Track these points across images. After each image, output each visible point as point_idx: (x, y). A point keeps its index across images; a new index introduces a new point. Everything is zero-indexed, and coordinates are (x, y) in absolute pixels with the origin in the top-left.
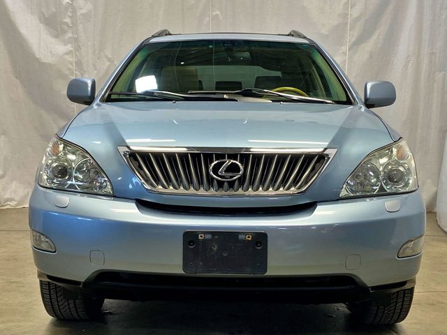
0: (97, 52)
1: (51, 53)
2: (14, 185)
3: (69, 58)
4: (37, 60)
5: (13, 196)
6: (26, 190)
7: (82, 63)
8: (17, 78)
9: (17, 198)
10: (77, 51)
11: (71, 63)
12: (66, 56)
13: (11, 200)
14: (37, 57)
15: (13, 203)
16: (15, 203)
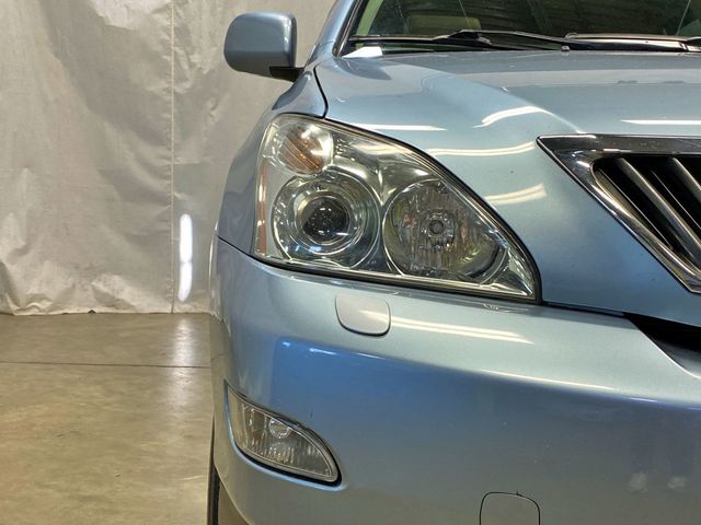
0: (219, 9)
1: (127, 7)
2: (47, 268)
3: (162, 20)
4: (100, 20)
5: (44, 290)
6: (71, 280)
7: (188, 32)
8: (57, 55)
9: (53, 295)
10: (180, 5)
11: (166, 30)
12: (157, 16)
13: (40, 298)
14: (101, 14)
15: (45, 305)
16: (48, 304)
